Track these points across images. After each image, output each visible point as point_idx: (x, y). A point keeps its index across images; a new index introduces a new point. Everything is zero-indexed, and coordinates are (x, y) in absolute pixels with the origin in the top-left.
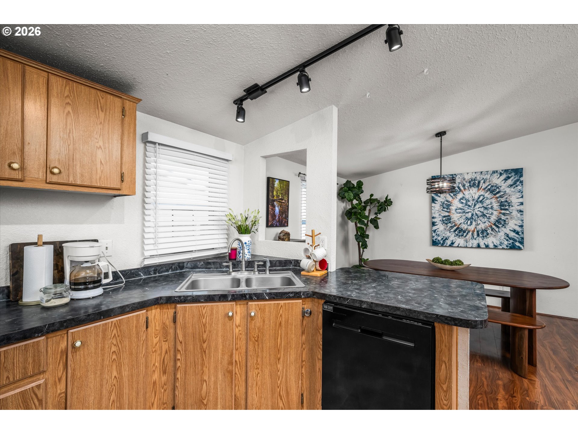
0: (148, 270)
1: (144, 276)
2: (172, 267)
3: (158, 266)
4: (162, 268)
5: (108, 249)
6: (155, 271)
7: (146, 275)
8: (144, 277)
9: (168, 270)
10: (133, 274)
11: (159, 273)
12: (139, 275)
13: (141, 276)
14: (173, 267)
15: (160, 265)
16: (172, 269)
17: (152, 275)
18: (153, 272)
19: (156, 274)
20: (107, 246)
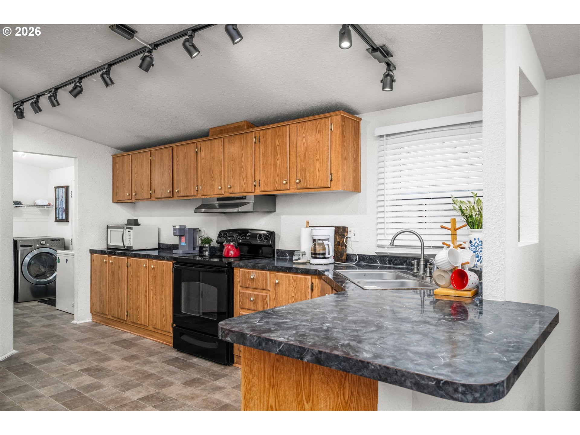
0: (383, 259)
1: (380, 263)
2: (406, 261)
3: (392, 257)
4: (396, 260)
5: (356, 235)
6: (390, 261)
7: (382, 264)
8: (380, 265)
9: (402, 263)
10: (371, 259)
11: (394, 265)
12: (376, 262)
13: (378, 263)
14: (408, 261)
15: (395, 257)
16: (407, 263)
17: (386, 264)
18: (388, 261)
19: (390, 265)
20: (355, 232)
